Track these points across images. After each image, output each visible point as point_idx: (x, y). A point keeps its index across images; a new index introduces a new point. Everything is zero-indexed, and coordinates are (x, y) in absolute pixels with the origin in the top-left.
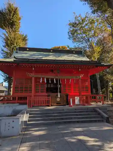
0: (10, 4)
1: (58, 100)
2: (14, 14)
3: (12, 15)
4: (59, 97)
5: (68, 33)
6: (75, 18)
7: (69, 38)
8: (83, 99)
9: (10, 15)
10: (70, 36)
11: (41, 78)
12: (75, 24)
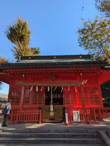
0: (19, 21)
1: (52, 114)
2: (23, 29)
3: (21, 29)
4: (52, 110)
5: (78, 40)
6: (84, 24)
7: (80, 46)
8: (86, 113)
9: (19, 30)
10: (81, 43)
11: (32, 87)
12: (85, 30)
